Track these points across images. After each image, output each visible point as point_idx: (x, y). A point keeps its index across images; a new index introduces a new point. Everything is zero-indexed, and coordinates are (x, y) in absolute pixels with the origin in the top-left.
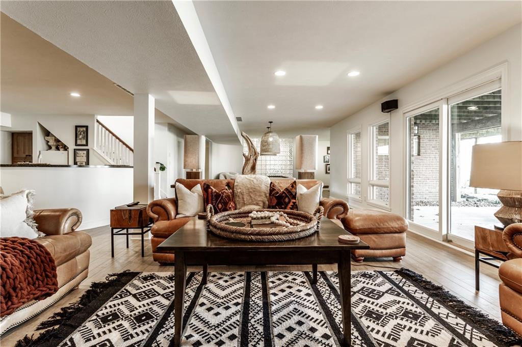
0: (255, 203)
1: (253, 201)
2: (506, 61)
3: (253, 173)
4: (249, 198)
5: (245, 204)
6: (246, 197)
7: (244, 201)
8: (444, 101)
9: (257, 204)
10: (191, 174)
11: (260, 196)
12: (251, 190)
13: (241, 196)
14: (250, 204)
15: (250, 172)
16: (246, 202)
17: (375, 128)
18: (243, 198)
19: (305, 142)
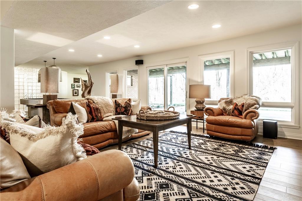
0: (110, 112)
1: (109, 111)
2: (188, 57)
3: (89, 95)
4: (106, 109)
5: (105, 113)
6: (105, 109)
7: (104, 111)
8: (166, 65)
9: (111, 112)
10: (50, 97)
11: (111, 107)
12: (106, 105)
13: (102, 109)
14: (108, 113)
15: (87, 95)
16: (105, 112)
17: (126, 71)
18: (103, 110)
19: (119, 78)
